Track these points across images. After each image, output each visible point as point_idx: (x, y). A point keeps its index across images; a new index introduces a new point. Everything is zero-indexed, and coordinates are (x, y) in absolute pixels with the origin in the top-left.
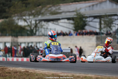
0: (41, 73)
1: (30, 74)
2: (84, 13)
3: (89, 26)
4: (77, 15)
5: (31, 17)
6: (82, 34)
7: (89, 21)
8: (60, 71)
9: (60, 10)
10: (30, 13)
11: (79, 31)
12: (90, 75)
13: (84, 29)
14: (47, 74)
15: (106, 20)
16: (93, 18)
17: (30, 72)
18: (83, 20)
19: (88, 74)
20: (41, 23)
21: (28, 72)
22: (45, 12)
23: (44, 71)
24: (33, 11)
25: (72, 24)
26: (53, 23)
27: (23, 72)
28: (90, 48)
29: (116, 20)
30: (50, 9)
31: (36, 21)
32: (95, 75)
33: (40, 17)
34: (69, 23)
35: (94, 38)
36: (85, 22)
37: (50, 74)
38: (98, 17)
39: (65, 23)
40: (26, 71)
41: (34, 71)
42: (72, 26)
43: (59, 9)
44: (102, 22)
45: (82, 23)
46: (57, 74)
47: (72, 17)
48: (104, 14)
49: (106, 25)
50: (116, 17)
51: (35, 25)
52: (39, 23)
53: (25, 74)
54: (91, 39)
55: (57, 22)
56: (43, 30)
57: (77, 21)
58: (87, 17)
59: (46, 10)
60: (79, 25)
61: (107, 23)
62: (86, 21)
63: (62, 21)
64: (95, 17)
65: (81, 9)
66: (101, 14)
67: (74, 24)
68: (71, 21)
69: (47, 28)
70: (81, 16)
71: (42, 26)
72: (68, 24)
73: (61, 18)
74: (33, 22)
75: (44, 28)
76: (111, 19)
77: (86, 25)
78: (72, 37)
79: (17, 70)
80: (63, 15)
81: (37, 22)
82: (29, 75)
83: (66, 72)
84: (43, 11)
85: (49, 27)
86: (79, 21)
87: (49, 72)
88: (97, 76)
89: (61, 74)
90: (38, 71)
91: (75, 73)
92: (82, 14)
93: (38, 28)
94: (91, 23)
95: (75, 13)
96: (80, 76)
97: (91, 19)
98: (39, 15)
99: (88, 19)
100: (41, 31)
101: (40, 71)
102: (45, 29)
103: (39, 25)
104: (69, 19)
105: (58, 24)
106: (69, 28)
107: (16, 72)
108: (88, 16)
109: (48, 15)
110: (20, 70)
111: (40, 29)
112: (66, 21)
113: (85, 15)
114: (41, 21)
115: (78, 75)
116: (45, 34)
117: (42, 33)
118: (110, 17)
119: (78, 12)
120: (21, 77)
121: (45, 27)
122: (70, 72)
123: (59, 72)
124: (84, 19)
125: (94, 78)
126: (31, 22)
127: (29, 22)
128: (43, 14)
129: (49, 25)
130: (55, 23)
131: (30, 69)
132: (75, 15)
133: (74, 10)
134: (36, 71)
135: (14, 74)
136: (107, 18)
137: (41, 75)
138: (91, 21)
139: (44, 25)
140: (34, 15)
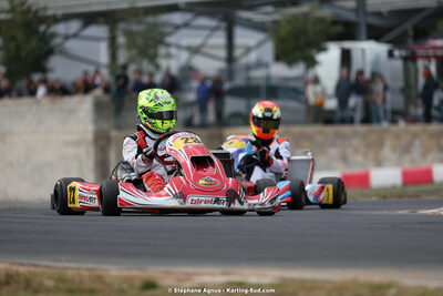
3: (66, 54)
4: (12, 10)
7: (67, 37)
15: (136, 28)
18: (37, 32)
28: (70, 151)
29: (177, 27)
35: (84, 105)
36: (46, 39)
38: (101, 20)
44: (121, 40)
45: (34, 43)
48: (124, 5)
49: (134, 52)
50: (177, 18)
54: (71, 111)
57: (13, 38)
58: (56, 20)
60: (23, 54)
61: (139, 41)
62: (53, 35)
64: (89, 19)
66: (113, 7)
70: (31, 15)
76: (156, 25)
77: (50, 52)
86: (20, 35)
92: (34, 7)
94: (72, 45)
97: (74, 26)
99: (60, 28)
108: (60, 12)
113: (45, 9)
118: (150, 19)
124: (42, 28)
132: (3, 11)
136: (139, 23)
138: (75, 36)
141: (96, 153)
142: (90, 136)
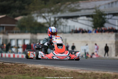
0: (60, 71)
1: (49, 71)
2: (103, 11)
3: (109, 23)
4: (96, 12)
5: (50, 14)
6: (102, 31)
7: (108, 19)
8: (79, 68)
9: (80, 7)
10: (49, 10)
11: (98, 28)
12: (109, 73)
13: (103, 26)
14: (66, 71)
16: (112, 16)
17: (49, 69)
18: (101, 17)
19: (107, 72)
20: (60, 20)
21: (47, 69)
22: (64, 9)
23: (63, 68)
24: (52, 9)
25: (91, 21)
26: (72, 20)
27: (42, 69)
30: (69, 6)
31: (55, 18)
32: (114, 72)
33: (59, 14)
34: (88, 20)
35: (113, 35)
36: (104, 19)
37: (69, 71)
38: (117, 15)
39: (84, 20)
40: (45, 68)
41: (53, 68)
42: (91, 23)
43: (78, 6)
45: (101, 20)
46: (76, 71)
47: (91, 14)
51: (54, 22)
52: (58, 20)
53: (44, 71)
54: (109, 36)
55: (76, 19)
56: (62, 28)
57: (96, 19)
58: (106, 15)
59: (66, 7)
60: (98, 22)
62: (106, 18)
63: (81, 18)
65: (100, 6)
67: (93, 21)
68: (91, 19)
69: (66, 26)
70: (101, 13)
71: (61, 23)
72: (87, 22)
73: (80, 15)
74: (52, 19)
75: (63, 26)
77: (105, 22)
78: (91, 34)
79: (36, 67)
80: (83, 12)
81: (57, 19)
82: (47, 72)
83: (85, 70)
84: (62, 8)
85: (68, 25)
86: (98, 18)
87: (68, 69)
88: (116, 74)
89: (80, 71)
90: (57, 68)
91: (94, 71)
92: (101, 12)
93: (58, 25)
94: (110, 21)
95: (94, 10)
96: (99, 73)
97: (110, 16)
98: (58, 12)
99: (107, 17)
100: (60, 28)
101: (59, 68)
102: (65, 26)
103: (58, 22)
104: (88, 16)
105: (77, 22)
106: (88, 26)
107: (35, 69)
108: (107, 13)
109: (67, 12)
110: (39, 67)
111: (59, 27)
112: (85, 18)
113: (104, 12)
114: (60, 18)
115: (97, 72)
116: (64, 31)
117: (61, 30)
119: (97, 9)
120: (40, 73)
121: (64, 24)
122: (88, 69)
123: (78, 70)
124: (103, 16)
125: (112, 75)
126: (50, 19)
127: (48, 19)
128: (62, 11)
129: (67, 22)
130: (74, 20)
131: (49, 66)
132: (94, 12)
133: (93, 7)
134: (55, 68)
135: (33, 71)
137: (60, 72)
138: (111, 18)
139: (63, 22)
140: (53, 12)
141: (115, 47)
142: (114, 42)
